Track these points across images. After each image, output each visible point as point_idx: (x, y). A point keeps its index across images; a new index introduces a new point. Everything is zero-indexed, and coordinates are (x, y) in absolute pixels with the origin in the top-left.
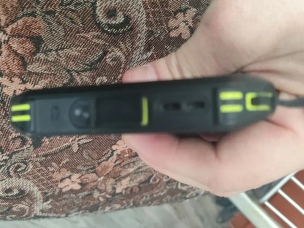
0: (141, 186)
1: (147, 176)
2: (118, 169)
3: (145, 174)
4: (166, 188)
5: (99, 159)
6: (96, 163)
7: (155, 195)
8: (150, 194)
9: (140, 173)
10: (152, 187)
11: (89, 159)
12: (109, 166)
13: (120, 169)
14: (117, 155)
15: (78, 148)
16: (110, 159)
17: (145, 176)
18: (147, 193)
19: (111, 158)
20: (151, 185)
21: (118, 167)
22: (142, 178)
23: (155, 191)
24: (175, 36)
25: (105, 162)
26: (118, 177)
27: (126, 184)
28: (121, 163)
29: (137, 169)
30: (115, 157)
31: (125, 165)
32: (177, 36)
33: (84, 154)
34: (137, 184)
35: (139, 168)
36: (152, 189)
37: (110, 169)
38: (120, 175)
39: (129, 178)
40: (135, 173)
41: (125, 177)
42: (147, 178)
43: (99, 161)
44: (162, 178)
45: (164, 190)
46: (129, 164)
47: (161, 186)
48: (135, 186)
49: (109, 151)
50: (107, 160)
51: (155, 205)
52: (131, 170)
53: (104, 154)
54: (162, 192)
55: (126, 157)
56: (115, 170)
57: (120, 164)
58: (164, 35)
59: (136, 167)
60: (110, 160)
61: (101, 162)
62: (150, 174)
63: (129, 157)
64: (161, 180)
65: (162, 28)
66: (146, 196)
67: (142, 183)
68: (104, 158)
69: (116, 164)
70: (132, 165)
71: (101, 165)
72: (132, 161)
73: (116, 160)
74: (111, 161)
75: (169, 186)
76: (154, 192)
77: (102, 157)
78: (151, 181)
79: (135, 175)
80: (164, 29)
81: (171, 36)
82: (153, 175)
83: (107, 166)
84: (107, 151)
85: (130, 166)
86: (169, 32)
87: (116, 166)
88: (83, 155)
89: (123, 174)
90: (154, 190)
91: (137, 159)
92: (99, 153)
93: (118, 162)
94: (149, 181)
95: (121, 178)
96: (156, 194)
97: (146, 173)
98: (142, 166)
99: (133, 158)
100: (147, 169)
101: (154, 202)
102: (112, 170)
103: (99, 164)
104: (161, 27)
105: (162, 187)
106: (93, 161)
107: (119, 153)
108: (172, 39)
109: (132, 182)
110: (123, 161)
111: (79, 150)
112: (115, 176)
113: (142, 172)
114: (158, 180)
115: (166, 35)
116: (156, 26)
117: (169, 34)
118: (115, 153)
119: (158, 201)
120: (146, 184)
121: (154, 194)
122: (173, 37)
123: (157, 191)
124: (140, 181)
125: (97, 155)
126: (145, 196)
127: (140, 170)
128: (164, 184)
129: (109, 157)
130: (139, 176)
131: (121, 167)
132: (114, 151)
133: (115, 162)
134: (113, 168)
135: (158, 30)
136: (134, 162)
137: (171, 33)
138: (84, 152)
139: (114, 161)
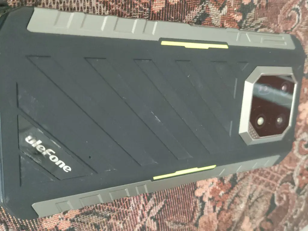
0: (269, 217)
1: (267, 201)
2: (225, 216)
3: (263, 201)
4: (301, 200)
5: (192, 220)
6: (192, 226)
7: (295, 217)
8: (288, 219)
9: (256, 203)
10: (284, 210)
11: (179, 227)
12: (211, 220)
13: (227, 215)
14: (210, 199)
15: (155, 223)
16: (204, 210)
17: (265, 202)
18: (283, 219)
19: (206, 209)
20: (280, 207)
21: (223, 213)
22: (262, 207)
23: (291, 211)
24: (161, 9)
25: (201, 218)
26: (233, 225)
27: (249, 226)
28: (223, 206)
29: (248, 200)
30: (209, 205)
31: (230, 205)
32: (164, 6)
33: (169, 225)
34: (263, 219)
35: (250, 198)
36: (286, 211)
37: (215, 223)
38: (233, 222)
39: (247, 219)
40: (250, 207)
41: (241, 220)
42: (269, 203)
43: (194, 221)
44: (287, 191)
45: (301, 203)
46: (233, 202)
47: (294, 202)
48: (262, 222)
49: (196, 203)
50: (202, 214)
51: (303, 227)
52: (242, 207)
53: (193, 210)
54: (300, 207)
55: (223, 194)
56: (222, 219)
57: (222, 209)
58: (147, 16)
59: (245, 200)
60: (206, 212)
61: (197, 221)
62: (270, 196)
63: (227, 193)
64: (287, 194)
65: (137, 9)
66: (286, 225)
67: (267, 213)
68: (197, 214)
69: (217, 212)
70: (237, 200)
71: (200, 226)
72: (234, 195)
73: (214, 208)
74: (208, 212)
75: (303, 194)
76: (291, 214)
77: (193, 214)
78: (277, 203)
79: (252, 210)
80: (141, 9)
81: (156, 11)
82: (273, 195)
83: (209, 221)
84: (194, 203)
85: (236, 203)
86: (150, 7)
87: (218, 215)
88: (168, 227)
89: (236, 218)
90: (289, 211)
91: (237, 188)
92: (185, 213)
93: (218, 209)
94: (275, 205)
95: (237, 225)
96: (295, 214)
97: (264, 198)
98: (251, 193)
99: (232, 191)
100: (260, 193)
101: (300, 224)
102: (218, 222)
103: (196, 225)
104: (135, 9)
105: (296, 202)
106: (187, 227)
107: (211, 197)
108: (160, 14)
109: (254, 220)
110: (223, 202)
111: (158, 225)
112: (228, 227)
113: (256, 200)
114: (284, 197)
115: (150, 14)
116: (128, 12)
117: (151, 11)
118: (206, 200)
119: (305, 220)
120: (274, 211)
121: (292, 216)
122: (160, 11)
123: (293, 211)
124: (263, 212)
125: (185, 216)
126: (283, 226)
127: (253, 199)
128: (296, 197)
129: (202, 209)
130: (257, 207)
131: (227, 212)
132: (201, 198)
133: (214, 211)
134: (218, 218)
135: (134, 15)
136: (237, 195)
137: (154, 7)
138: (167, 222)
139: (212, 209)
